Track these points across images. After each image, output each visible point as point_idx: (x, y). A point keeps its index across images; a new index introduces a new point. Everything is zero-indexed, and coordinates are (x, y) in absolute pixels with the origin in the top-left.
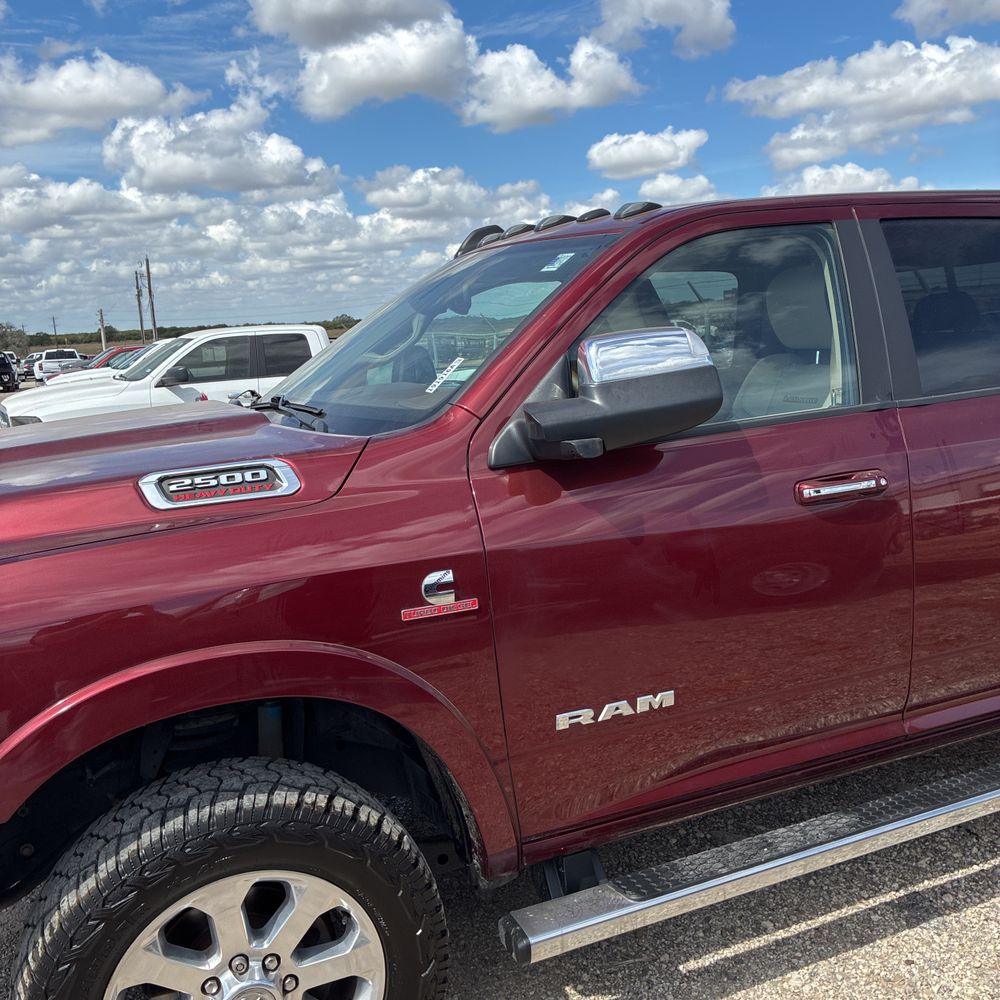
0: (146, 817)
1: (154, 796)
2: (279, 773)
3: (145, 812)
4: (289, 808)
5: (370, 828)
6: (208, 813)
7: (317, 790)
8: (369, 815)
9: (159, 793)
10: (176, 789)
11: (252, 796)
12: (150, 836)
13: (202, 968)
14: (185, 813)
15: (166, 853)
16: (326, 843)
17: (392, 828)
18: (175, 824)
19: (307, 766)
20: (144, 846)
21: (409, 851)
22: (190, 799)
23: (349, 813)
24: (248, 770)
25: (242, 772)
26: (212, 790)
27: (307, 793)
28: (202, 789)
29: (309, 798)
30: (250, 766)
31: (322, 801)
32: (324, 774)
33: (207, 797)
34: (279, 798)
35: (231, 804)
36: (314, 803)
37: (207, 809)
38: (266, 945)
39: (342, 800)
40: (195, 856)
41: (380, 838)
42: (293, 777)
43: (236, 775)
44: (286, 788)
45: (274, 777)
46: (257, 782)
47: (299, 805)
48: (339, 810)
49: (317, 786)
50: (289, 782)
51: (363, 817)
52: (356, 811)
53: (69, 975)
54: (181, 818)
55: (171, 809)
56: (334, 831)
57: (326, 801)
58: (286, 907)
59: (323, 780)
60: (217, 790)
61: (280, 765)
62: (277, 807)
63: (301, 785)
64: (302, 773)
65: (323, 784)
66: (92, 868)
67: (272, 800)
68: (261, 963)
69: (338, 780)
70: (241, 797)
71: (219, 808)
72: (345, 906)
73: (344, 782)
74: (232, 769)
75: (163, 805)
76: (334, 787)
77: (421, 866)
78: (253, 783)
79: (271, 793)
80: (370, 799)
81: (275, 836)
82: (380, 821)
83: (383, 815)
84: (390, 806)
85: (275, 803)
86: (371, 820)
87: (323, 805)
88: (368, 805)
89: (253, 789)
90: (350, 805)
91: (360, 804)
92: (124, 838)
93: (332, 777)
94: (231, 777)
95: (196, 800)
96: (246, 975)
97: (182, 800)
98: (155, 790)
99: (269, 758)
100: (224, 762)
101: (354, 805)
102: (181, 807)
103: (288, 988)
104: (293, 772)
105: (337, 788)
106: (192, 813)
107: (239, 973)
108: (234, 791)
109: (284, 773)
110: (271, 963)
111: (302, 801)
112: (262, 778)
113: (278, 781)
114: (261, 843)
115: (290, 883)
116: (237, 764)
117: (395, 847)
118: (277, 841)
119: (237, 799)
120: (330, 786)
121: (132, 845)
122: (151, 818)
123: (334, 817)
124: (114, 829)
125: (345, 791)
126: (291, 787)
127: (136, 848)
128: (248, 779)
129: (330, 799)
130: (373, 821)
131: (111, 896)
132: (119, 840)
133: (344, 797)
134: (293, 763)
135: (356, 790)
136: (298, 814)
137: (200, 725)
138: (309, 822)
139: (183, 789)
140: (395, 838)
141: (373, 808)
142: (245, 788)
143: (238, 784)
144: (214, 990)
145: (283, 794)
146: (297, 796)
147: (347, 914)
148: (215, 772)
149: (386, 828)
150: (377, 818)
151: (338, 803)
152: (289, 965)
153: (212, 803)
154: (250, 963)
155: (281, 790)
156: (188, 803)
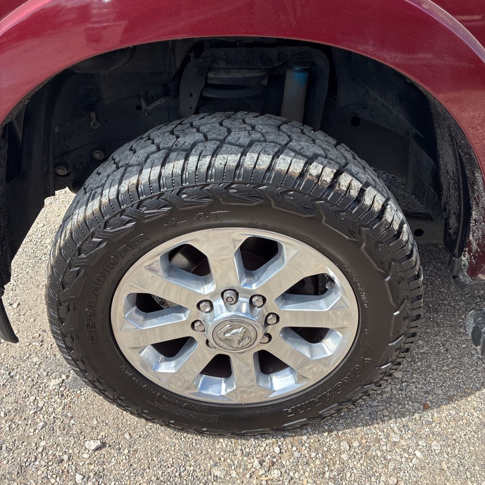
0: (153, 153)
1: (167, 134)
2: (289, 136)
3: (153, 148)
4: (291, 176)
5: (373, 213)
6: (207, 164)
7: (325, 162)
8: (374, 198)
9: (172, 133)
10: (187, 131)
11: (256, 156)
12: (150, 174)
13: (198, 291)
14: (186, 158)
15: (162, 194)
16: (324, 218)
17: (394, 215)
18: (174, 167)
19: (320, 135)
20: (143, 182)
21: (407, 242)
22: (194, 145)
23: (354, 193)
24: (259, 127)
25: (253, 128)
26: (217, 140)
27: (314, 164)
28: (209, 137)
29: (315, 169)
30: (263, 124)
31: (328, 175)
32: (336, 146)
33: (211, 146)
34: (282, 164)
35: (232, 160)
36: (319, 176)
37: (208, 159)
38: (254, 287)
39: (349, 178)
40: (191, 204)
41: (381, 225)
42: (302, 143)
43: (246, 130)
44: (293, 154)
45: (283, 140)
46: (265, 141)
47: (302, 175)
48: (344, 189)
49: (326, 157)
50: (298, 148)
51: (368, 201)
52: (362, 192)
53: (80, 276)
54: (181, 162)
55: (175, 150)
56: (335, 208)
57: (332, 176)
58: (277, 262)
59: (333, 153)
60: (223, 142)
61: (293, 129)
62: (279, 173)
63: (309, 153)
64: (314, 141)
65: (332, 157)
66: (99, 190)
67: (275, 163)
68: (248, 300)
69: (349, 156)
70: (244, 154)
71: (220, 161)
72: (332, 274)
73: (354, 158)
74: (244, 122)
75: (170, 145)
76: (343, 162)
77: (414, 258)
78: (259, 141)
79: (276, 155)
80: (377, 179)
81: (273, 202)
82: (384, 207)
83: (387, 200)
84: (394, 190)
85: (277, 167)
86: (376, 204)
87: (329, 180)
88: (375, 187)
89: (258, 148)
90: (357, 185)
91: (367, 185)
92: (129, 169)
93: (343, 151)
94: (240, 129)
95: (200, 147)
96: (234, 307)
97: (187, 144)
98: (170, 128)
99: (284, 119)
100: (239, 115)
101: (360, 186)
102: (184, 150)
103: (269, 322)
104: (304, 138)
105: (346, 164)
106: (193, 159)
107: (228, 303)
108: (239, 146)
109: (294, 136)
110: (257, 301)
111: (307, 171)
112: (270, 137)
113: (287, 144)
114: (258, 205)
115: (283, 244)
116: (251, 119)
117: (394, 236)
118: (274, 206)
119: (239, 155)
120: (338, 160)
121: (133, 178)
122: (156, 155)
123: (337, 195)
124: (126, 158)
125: (354, 169)
126: (298, 153)
127: (135, 182)
128: (256, 136)
129: (337, 175)
130: (377, 207)
131: (111, 221)
132: (126, 170)
133: (352, 175)
134: (307, 129)
135: (364, 168)
136: (300, 185)
137: (229, 76)
138: (309, 195)
139: (193, 133)
140: (396, 227)
141: (378, 191)
142: (251, 144)
143: (244, 140)
144: (208, 310)
145: (289, 159)
146: (302, 165)
147: (331, 280)
148: (227, 123)
149: (388, 216)
150: (381, 203)
151: (345, 180)
152: (272, 305)
153: (214, 154)
154: (240, 299)
155: (287, 155)
156: (192, 149)
